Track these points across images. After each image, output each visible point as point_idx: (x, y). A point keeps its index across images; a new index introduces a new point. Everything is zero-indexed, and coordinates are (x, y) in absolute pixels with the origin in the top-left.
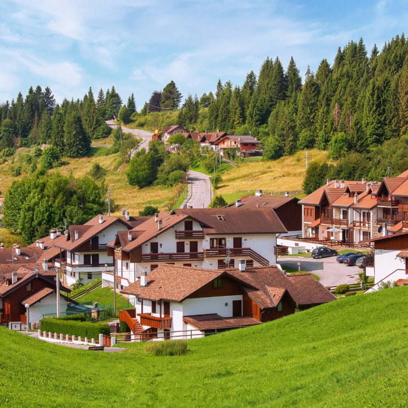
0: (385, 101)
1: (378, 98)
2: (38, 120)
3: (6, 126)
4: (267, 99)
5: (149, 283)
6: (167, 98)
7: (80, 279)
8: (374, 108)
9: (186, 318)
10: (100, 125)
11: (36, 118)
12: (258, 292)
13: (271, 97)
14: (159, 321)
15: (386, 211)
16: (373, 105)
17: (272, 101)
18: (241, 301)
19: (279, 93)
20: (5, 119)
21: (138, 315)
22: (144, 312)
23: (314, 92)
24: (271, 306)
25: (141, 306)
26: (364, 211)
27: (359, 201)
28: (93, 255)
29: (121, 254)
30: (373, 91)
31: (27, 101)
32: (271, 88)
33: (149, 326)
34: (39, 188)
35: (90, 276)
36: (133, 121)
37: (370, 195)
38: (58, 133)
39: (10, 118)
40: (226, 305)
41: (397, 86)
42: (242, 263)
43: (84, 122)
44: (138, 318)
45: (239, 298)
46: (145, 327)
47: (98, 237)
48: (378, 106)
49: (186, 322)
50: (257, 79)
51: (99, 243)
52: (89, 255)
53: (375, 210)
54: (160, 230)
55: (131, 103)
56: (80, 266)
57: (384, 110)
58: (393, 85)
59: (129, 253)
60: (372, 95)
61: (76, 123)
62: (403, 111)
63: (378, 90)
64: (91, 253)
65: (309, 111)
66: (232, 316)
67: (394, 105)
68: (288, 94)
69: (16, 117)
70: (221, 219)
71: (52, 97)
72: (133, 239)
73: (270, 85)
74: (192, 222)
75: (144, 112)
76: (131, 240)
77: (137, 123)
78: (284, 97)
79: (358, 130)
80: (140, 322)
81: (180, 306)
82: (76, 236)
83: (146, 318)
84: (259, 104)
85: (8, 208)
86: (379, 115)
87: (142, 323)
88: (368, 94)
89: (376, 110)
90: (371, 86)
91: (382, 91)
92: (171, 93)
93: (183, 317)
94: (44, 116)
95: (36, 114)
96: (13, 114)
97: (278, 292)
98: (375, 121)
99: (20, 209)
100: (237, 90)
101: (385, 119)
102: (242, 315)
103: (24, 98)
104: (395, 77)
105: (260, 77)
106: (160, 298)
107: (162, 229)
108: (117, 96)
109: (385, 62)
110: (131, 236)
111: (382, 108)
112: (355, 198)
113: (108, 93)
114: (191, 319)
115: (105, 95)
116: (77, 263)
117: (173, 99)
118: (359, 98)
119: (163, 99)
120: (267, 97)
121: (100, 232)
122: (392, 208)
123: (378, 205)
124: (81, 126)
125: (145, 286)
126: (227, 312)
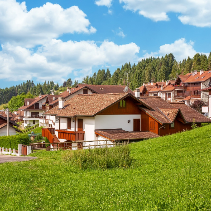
0: (141, 78)
1: (138, 77)
2: (29, 90)
3: (19, 91)
4: (100, 81)
5: (65, 107)
6: (68, 83)
7: (30, 124)
8: (137, 80)
9: (97, 131)
10: (48, 90)
11: (29, 89)
12: (154, 112)
13: (101, 80)
14: (74, 134)
15: (179, 92)
16: (137, 79)
17: (102, 81)
18: (140, 119)
19: (104, 78)
20: (19, 89)
21: (57, 130)
22: (61, 129)
23: (116, 76)
24: (168, 122)
25: (58, 123)
26: (166, 93)
27: (164, 88)
28: (36, 112)
29: (49, 107)
30: (137, 74)
31: (26, 84)
32: (101, 77)
33: (65, 139)
34: (22, 99)
35: (34, 122)
36: (58, 90)
37: (169, 86)
38: (34, 92)
39: (21, 89)
40: (129, 122)
41: (145, 73)
42: (138, 92)
43: (43, 89)
44: (56, 133)
45: (138, 117)
46: (62, 141)
47: (38, 104)
48: (139, 79)
49: (97, 135)
50: (97, 75)
51: (39, 106)
52: (34, 112)
53: (173, 92)
54: (70, 94)
55: (58, 85)
56: (29, 117)
57: (140, 81)
58: (143, 73)
59: (53, 105)
60: (137, 75)
61: (40, 88)
62: (147, 81)
63: (138, 74)
64: (35, 111)
65: (115, 82)
66: (133, 131)
67: (144, 79)
68: (107, 79)
69: (22, 89)
70: (102, 90)
71: (34, 84)
72: (55, 99)
73: (101, 76)
74: (87, 90)
75: (61, 87)
76: (54, 99)
77: (59, 90)
78: (106, 80)
79: (132, 87)
80: (57, 137)
81: (93, 121)
82: (28, 103)
83: (62, 133)
84: (97, 82)
85: (10, 106)
86: (139, 82)
87: (60, 137)
88: (135, 75)
89: (138, 80)
90: (136, 73)
91: (140, 74)
92: (70, 82)
93: (95, 130)
94: (31, 88)
95: (28, 88)
96: (21, 88)
97: (171, 112)
98: (138, 84)
99: (14, 106)
100: (91, 78)
101: (141, 84)
102: (140, 131)
103: (25, 83)
104: (144, 70)
105: (98, 74)
106: (75, 115)
107: (71, 93)
108: (53, 83)
109: (139, 67)
110: (54, 97)
111: (140, 80)
112: (162, 87)
113: (51, 82)
114: (102, 132)
115: (50, 83)
116: (28, 116)
117: (70, 83)
118: (131, 77)
119: (67, 83)
120: (100, 80)
121: (40, 101)
122: (184, 90)
123: (175, 89)
124: (42, 90)
125: (62, 108)
126: (130, 128)
